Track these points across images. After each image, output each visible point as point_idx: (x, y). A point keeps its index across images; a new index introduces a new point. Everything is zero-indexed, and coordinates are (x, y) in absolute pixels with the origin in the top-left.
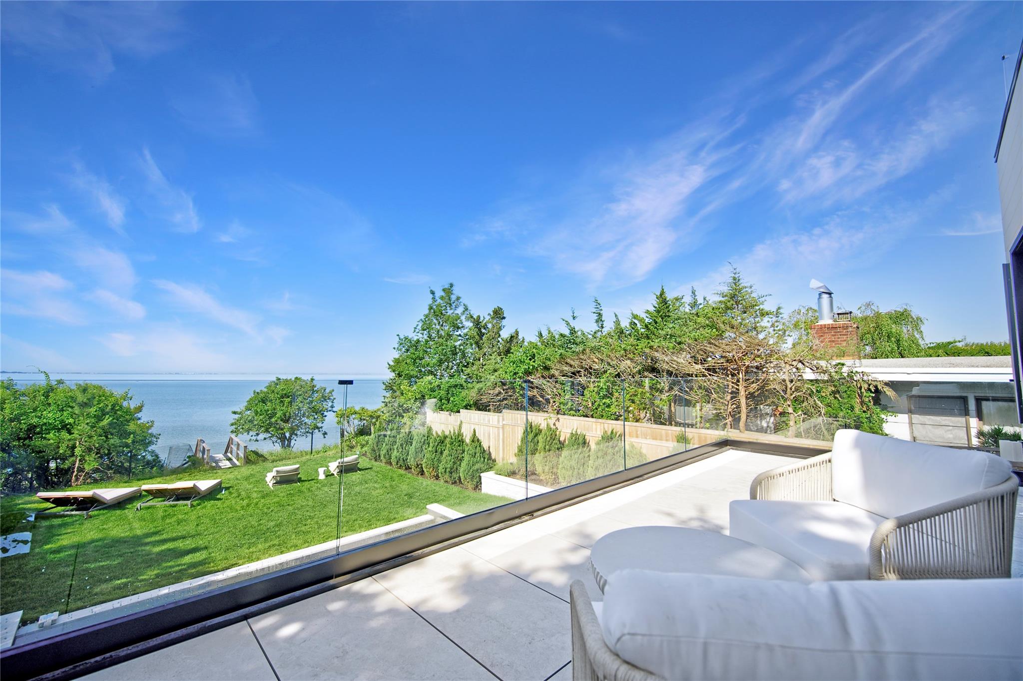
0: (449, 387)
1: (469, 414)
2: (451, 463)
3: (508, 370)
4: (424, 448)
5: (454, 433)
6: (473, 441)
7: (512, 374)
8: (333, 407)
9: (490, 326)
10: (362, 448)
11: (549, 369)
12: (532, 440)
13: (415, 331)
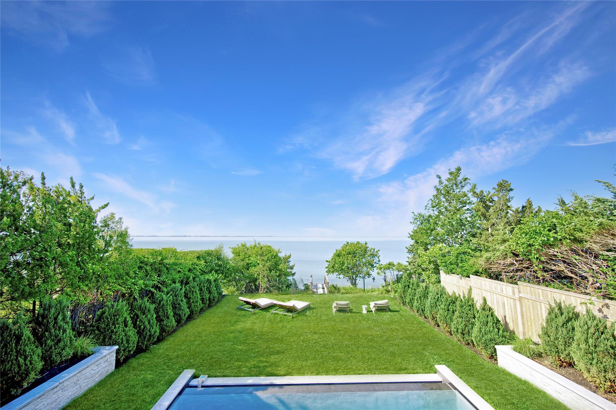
0: (458, 253)
1: (479, 281)
2: (462, 325)
3: (519, 242)
4: (438, 304)
5: (464, 297)
6: (484, 309)
7: (525, 246)
8: (379, 261)
9: (496, 199)
10: (395, 293)
11: (582, 241)
12: (563, 325)
13: (426, 208)
